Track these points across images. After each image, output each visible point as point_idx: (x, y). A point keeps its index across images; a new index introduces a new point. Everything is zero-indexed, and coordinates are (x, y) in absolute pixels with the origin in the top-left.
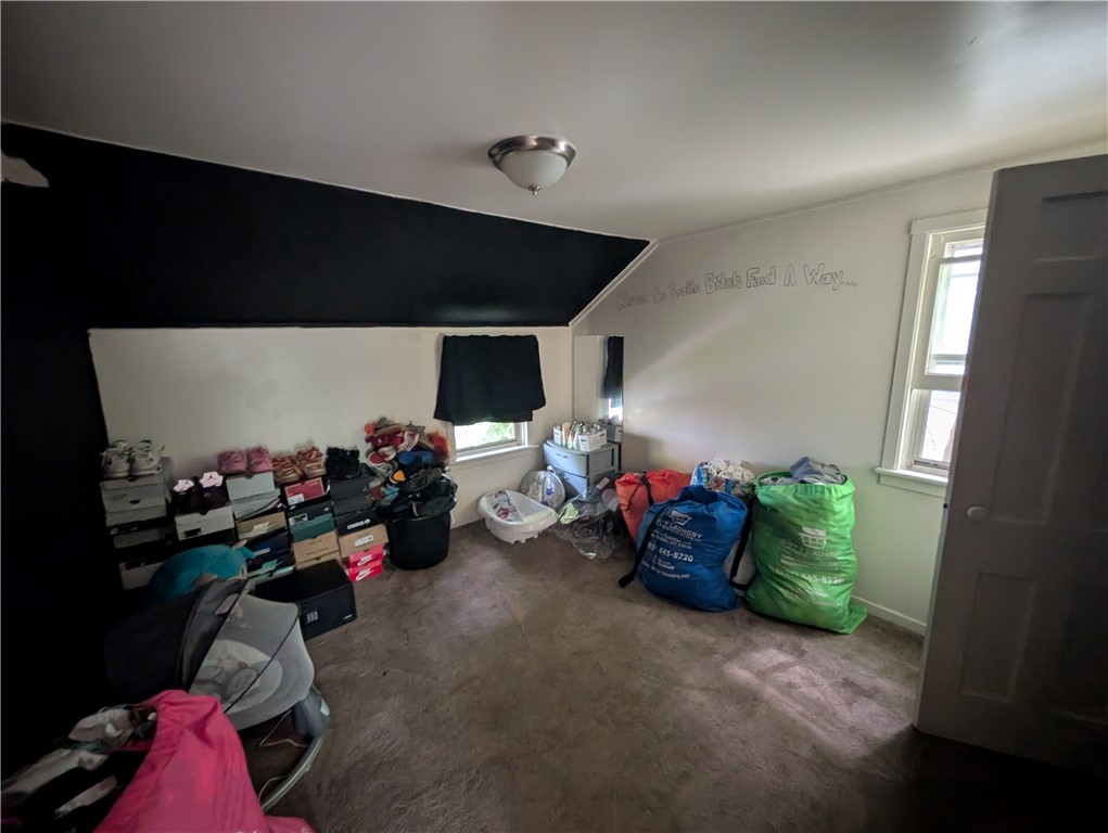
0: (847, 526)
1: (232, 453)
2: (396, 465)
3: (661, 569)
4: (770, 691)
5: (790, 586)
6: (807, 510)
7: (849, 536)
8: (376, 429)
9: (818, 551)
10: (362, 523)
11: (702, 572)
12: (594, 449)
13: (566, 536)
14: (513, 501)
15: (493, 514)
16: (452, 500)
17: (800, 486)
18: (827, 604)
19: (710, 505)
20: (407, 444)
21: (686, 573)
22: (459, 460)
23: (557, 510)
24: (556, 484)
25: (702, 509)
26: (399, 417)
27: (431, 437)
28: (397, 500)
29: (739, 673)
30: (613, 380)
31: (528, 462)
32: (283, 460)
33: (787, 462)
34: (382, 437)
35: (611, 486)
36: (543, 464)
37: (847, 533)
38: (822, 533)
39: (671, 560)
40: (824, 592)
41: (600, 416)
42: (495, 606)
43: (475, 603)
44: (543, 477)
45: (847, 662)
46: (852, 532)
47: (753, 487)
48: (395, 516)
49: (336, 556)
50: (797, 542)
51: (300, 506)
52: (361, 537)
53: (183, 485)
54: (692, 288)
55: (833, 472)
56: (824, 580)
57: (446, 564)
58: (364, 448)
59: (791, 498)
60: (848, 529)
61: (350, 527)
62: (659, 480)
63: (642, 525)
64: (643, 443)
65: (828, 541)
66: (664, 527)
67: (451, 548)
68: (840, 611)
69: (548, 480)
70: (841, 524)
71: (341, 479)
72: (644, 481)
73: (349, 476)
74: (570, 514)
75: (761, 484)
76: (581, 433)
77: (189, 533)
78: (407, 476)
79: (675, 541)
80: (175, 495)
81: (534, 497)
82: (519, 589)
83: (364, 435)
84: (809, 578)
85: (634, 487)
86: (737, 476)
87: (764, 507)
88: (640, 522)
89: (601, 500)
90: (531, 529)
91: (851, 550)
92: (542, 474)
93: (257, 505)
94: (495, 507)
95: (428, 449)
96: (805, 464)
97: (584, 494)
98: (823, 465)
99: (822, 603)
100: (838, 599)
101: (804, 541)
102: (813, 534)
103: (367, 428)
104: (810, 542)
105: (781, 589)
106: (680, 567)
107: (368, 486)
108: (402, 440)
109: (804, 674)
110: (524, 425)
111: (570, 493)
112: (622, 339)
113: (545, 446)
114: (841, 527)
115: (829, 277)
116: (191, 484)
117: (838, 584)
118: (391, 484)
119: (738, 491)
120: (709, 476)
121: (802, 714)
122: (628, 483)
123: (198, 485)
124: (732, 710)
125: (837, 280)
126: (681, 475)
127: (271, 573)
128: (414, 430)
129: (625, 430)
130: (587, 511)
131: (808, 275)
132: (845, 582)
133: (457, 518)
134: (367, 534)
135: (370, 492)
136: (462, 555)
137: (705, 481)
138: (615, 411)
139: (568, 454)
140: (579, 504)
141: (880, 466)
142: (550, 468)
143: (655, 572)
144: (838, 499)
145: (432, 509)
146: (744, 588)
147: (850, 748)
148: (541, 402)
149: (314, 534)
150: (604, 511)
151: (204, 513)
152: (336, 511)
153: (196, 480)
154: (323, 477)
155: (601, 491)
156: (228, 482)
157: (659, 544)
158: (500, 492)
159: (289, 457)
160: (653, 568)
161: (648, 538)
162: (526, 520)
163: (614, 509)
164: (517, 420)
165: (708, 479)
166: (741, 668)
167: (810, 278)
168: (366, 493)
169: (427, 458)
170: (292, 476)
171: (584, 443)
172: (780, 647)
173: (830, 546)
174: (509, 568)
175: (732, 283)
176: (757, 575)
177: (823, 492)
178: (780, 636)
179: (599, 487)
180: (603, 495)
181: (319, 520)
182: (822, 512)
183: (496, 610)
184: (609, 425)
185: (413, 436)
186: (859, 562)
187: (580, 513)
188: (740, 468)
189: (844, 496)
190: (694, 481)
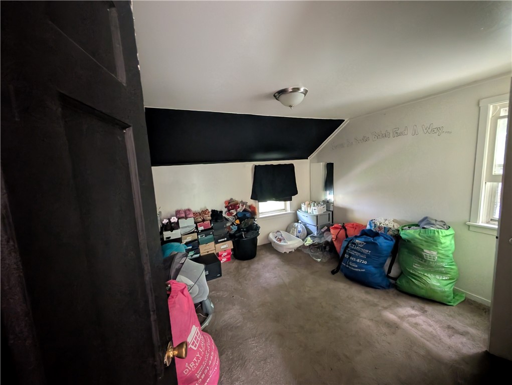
0: (450, 250)
1: (180, 210)
2: (236, 217)
3: (351, 266)
4: (405, 325)
5: (419, 279)
6: (426, 242)
7: (451, 255)
8: (229, 203)
9: (432, 261)
10: (223, 240)
11: (372, 269)
12: (320, 213)
13: (307, 251)
14: (283, 235)
15: (275, 240)
16: (258, 232)
17: (422, 230)
18: (439, 289)
19: (375, 238)
20: (240, 209)
21: (363, 269)
22: (260, 216)
23: (303, 240)
24: (303, 228)
25: (371, 239)
26: (238, 198)
27: (250, 207)
28: (236, 231)
29: (390, 315)
30: (329, 182)
31: (290, 219)
32: (197, 213)
33: (416, 220)
34: (231, 206)
35: (328, 230)
36: (297, 220)
37: (450, 254)
38: (435, 253)
39: (356, 262)
40: (437, 283)
41: (323, 198)
42: (276, 277)
43: (268, 275)
44: (296, 225)
45: (451, 318)
46: (453, 253)
47: (398, 230)
48: (236, 237)
49: (214, 252)
50: (421, 257)
51: (202, 231)
52: (223, 245)
53: (165, 221)
54: (365, 139)
55: (442, 224)
56: (438, 277)
57: (256, 259)
58: (225, 210)
59: (417, 236)
60: (451, 252)
61: (219, 241)
62: (350, 227)
63: (342, 247)
64: (344, 211)
65: (439, 257)
66: (352, 247)
67: (257, 253)
68: (447, 293)
69: (299, 226)
70: (445, 249)
71: (216, 221)
72: (344, 227)
73: (219, 221)
74: (309, 241)
75: (402, 229)
76: (314, 206)
77: (167, 238)
78: (240, 222)
79: (357, 254)
80: (163, 224)
81: (293, 233)
82: (286, 271)
83: (224, 205)
84: (429, 275)
85: (338, 230)
86: (390, 226)
87: (404, 240)
88: (341, 246)
89: (323, 237)
90: (291, 247)
91: (453, 263)
92: (296, 224)
93: (188, 230)
94: (276, 237)
95: (248, 212)
96: (426, 220)
97: (315, 233)
98: (436, 221)
99: (436, 288)
100: (446, 287)
101: (425, 256)
102: (430, 253)
103: (225, 202)
104: (428, 257)
105: (413, 280)
106: (360, 266)
107: (226, 225)
108: (239, 207)
109: (424, 320)
110: (288, 203)
111: (309, 233)
112: (333, 163)
113: (298, 212)
114: (446, 251)
115: (435, 130)
116: (168, 221)
117: (446, 280)
118: (234, 225)
119: (391, 232)
120: (375, 225)
121: (422, 337)
122: (336, 228)
123: (170, 221)
124: (384, 330)
125: (440, 131)
126: (362, 225)
127: (192, 256)
128: (243, 203)
129: (335, 205)
130: (317, 241)
131: (424, 129)
132: (450, 279)
133: (260, 240)
134: (225, 244)
135: (226, 227)
136: (262, 256)
137: (373, 227)
138: (329, 196)
139: (308, 215)
140: (313, 237)
141: (470, 222)
142: (300, 221)
143: (348, 268)
144: (443, 236)
145: (250, 236)
146: (395, 279)
147: (448, 355)
148: (296, 193)
149: (207, 242)
150: (325, 240)
151: (172, 231)
152: (215, 234)
153: (169, 219)
154: (210, 220)
155: (324, 233)
156: (179, 220)
157: (350, 255)
158: (278, 231)
159: (199, 213)
160: (347, 266)
161: (345, 252)
162: (289, 243)
163: (330, 240)
164: (285, 200)
165: (375, 227)
166: (391, 313)
167: (425, 131)
168: (225, 228)
169: (248, 215)
170: (200, 220)
171: (316, 210)
172: (413, 307)
173: (439, 260)
174: (282, 263)
175: (385, 136)
176: (402, 274)
177: (434, 233)
178: (413, 302)
179: (323, 230)
180: (325, 234)
181: (209, 237)
182: (435, 243)
183: (276, 278)
184: (327, 203)
185: (243, 206)
186: (459, 269)
187: (313, 241)
188: (392, 222)
189: (447, 236)
190: (368, 227)
